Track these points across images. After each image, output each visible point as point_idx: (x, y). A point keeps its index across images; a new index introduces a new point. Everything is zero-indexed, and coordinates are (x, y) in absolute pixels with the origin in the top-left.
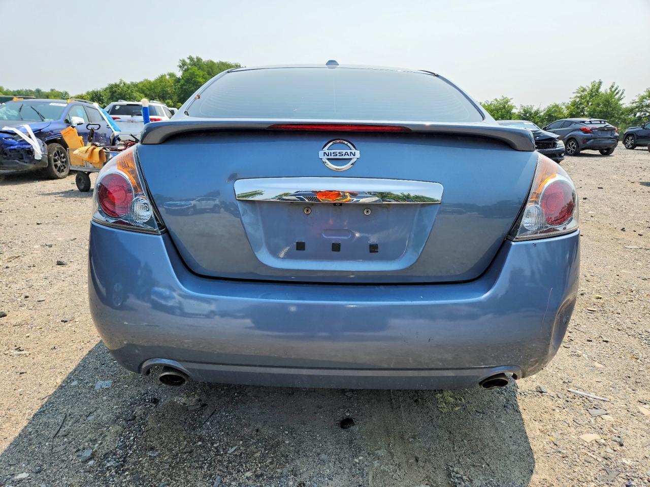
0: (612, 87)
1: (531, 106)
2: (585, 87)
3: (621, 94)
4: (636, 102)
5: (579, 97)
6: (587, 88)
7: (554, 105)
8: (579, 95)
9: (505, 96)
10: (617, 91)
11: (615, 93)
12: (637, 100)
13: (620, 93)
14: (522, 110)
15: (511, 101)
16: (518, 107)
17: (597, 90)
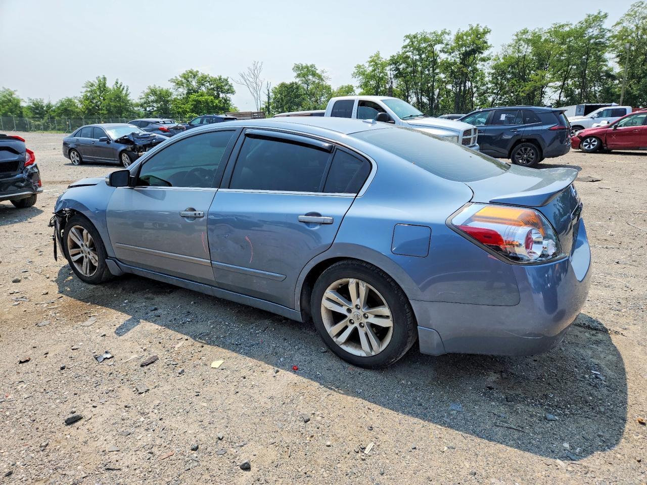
0: (117, 83)
1: (40, 99)
2: (92, 82)
3: (127, 90)
4: (143, 98)
5: (89, 92)
6: (94, 83)
7: (67, 98)
8: (89, 89)
9: (7, 88)
10: (122, 87)
11: (121, 89)
12: (144, 97)
13: (125, 89)
14: (31, 104)
15: (15, 93)
16: (27, 100)
17: (104, 85)
